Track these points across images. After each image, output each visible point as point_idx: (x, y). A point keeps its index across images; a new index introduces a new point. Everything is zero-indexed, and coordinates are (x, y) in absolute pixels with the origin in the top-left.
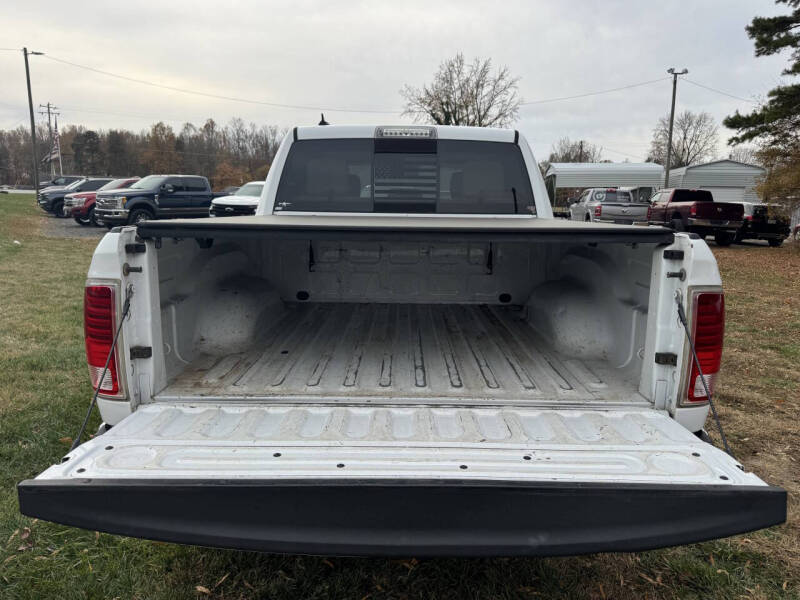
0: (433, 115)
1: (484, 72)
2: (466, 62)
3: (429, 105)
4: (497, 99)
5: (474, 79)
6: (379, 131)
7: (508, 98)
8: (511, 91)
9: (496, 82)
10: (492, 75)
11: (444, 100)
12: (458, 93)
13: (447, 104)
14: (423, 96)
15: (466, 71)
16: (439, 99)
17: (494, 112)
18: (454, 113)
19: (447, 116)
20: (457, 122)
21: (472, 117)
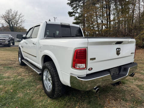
0: (5, 20)
1: (17, 13)
2: (12, 11)
3: (4, 18)
4: (20, 19)
5: (14, 14)
6: (61, 23)
7: (22, 19)
8: (23, 17)
9: (19, 15)
10: (18, 14)
11: (8, 18)
12: (11, 17)
13: (9, 18)
14: (2, 16)
15: (13, 13)
16: (6, 17)
17: (20, 21)
18: (11, 20)
19: (9, 21)
20: (11, 22)
21: (15, 22)
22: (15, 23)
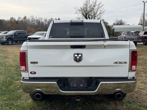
0: (82, 14)
3: (82, 11)
4: (99, 10)
5: (93, 5)
6: (71, 21)
7: (102, 9)
8: (103, 7)
9: (98, 5)
10: (97, 3)
11: (85, 10)
12: (89, 8)
13: (86, 11)
14: (80, 9)
17: (98, 13)
18: (88, 13)
19: (86, 14)
20: (89, 16)
21: (92, 14)
22: (93, 16)
